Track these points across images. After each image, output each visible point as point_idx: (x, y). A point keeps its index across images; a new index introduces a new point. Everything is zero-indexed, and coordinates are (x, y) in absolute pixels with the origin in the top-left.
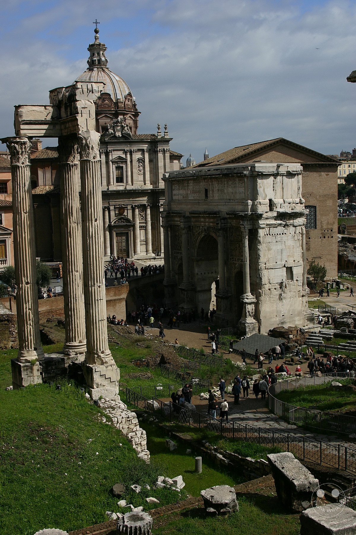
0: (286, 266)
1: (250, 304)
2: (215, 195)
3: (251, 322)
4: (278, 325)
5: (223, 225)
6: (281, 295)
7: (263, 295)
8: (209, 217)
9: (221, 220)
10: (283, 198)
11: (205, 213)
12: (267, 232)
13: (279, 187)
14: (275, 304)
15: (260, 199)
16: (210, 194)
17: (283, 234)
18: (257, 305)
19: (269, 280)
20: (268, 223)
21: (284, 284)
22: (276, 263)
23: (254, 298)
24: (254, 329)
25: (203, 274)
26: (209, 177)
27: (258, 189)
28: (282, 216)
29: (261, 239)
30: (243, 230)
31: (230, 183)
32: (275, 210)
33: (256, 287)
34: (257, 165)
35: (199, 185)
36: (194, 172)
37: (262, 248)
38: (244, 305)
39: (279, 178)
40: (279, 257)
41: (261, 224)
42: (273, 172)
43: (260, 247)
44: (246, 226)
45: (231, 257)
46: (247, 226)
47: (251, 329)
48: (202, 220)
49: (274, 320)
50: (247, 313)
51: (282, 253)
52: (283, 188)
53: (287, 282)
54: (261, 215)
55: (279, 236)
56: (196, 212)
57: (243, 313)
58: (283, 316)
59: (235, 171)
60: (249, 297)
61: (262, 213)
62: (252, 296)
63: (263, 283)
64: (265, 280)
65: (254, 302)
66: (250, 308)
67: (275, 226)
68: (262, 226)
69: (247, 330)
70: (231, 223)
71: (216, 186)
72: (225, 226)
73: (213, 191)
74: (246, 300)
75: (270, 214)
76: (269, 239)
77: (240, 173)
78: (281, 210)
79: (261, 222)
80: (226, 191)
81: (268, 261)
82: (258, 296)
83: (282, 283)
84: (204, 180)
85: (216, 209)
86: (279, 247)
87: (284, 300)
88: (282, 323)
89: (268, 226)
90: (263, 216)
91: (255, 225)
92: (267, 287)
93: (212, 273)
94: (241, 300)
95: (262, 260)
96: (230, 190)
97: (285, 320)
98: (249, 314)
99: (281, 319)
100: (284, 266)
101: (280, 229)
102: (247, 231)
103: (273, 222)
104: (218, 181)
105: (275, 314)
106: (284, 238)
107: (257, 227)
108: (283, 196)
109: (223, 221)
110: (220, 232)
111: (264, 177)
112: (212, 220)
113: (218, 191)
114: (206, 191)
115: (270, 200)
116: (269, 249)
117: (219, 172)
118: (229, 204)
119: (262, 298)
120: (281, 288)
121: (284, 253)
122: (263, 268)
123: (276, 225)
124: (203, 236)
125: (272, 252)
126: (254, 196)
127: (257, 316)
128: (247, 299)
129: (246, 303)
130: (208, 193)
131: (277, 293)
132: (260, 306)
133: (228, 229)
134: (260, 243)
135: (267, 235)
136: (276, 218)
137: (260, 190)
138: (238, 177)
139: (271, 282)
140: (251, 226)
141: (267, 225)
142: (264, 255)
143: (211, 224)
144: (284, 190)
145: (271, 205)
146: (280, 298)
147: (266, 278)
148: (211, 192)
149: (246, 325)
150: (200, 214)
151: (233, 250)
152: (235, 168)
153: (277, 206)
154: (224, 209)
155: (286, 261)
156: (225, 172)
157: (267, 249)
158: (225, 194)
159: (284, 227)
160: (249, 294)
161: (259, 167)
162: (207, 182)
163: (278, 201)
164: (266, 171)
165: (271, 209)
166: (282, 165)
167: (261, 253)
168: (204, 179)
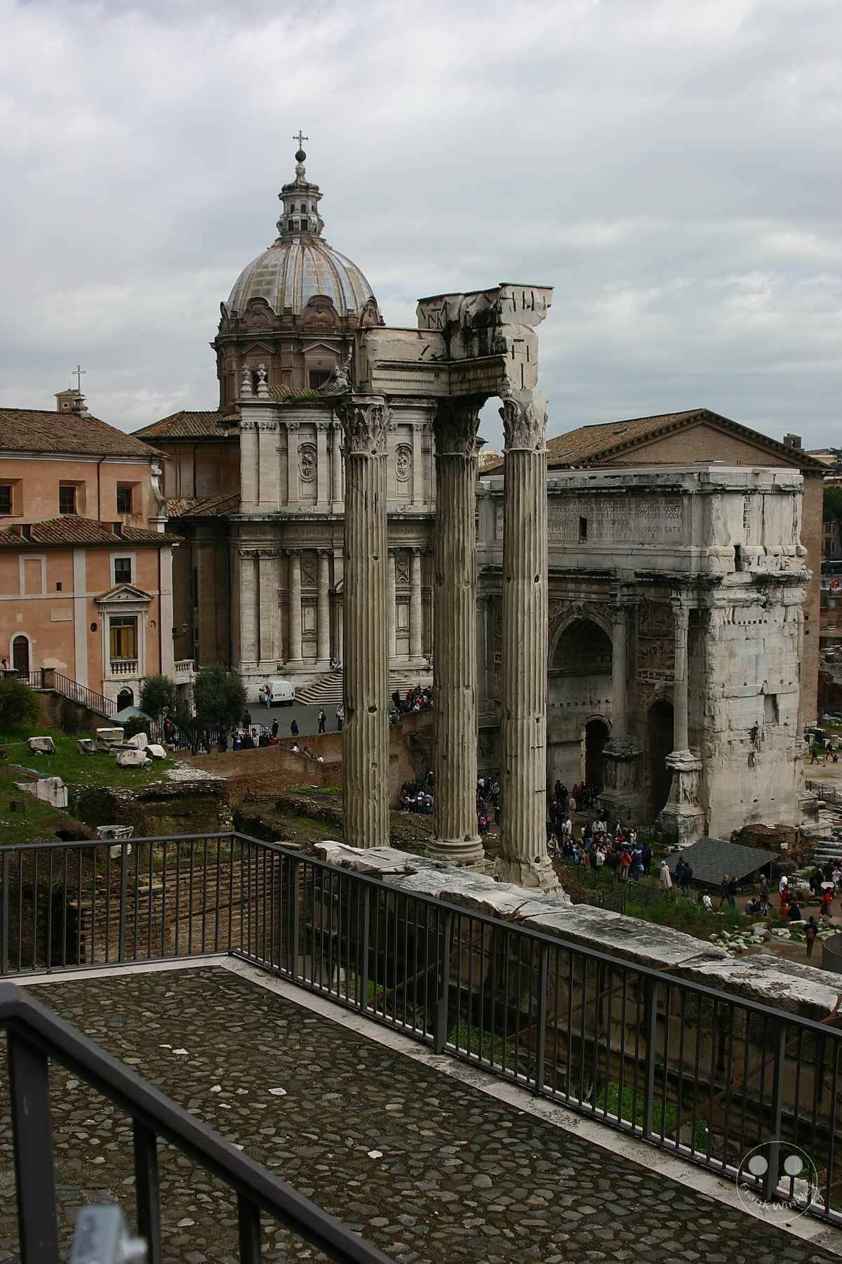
0: (766, 692)
1: (687, 772)
2: (604, 532)
3: (689, 813)
4: (745, 821)
5: (626, 598)
6: (752, 755)
7: (717, 754)
8: (589, 582)
9: (621, 587)
10: (762, 544)
11: (579, 571)
12: (728, 617)
13: (755, 519)
14: (740, 774)
15: (717, 546)
16: (593, 528)
17: (760, 622)
18: (702, 773)
19: (730, 721)
20: (732, 597)
21: (759, 731)
22: (745, 685)
23: (696, 761)
24: (695, 829)
25: (565, 706)
26: (594, 491)
27: (714, 522)
28: (761, 582)
29: (716, 632)
30: (678, 612)
31: (644, 506)
32: (746, 568)
33: (700, 737)
34: (711, 469)
35: (565, 510)
36: (556, 480)
37: (717, 651)
38: (674, 777)
39: (756, 499)
40: (751, 672)
41: (718, 599)
42: (747, 486)
43: (711, 648)
44: (686, 601)
45: (641, 670)
46: (685, 603)
47: (689, 829)
48: (571, 586)
49: (737, 809)
50: (682, 795)
51: (757, 664)
52: (763, 523)
53: (765, 728)
54: (719, 579)
55: (752, 626)
56: (559, 568)
57: (672, 792)
58: (755, 801)
59: (660, 482)
60: (683, 758)
61: (721, 574)
62: (691, 757)
63: (717, 728)
64: (721, 722)
65: (696, 771)
66: (687, 782)
67: (747, 604)
68: (719, 603)
69: (682, 831)
70: (643, 595)
71: (608, 511)
72: (629, 600)
73: (600, 522)
74: (680, 766)
75: (738, 578)
76: (732, 631)
77: (673, 486)
78: (760, 570)
79: (718, 594)
80: (632, 524)
81: (730, 680)
82: (706, 757)
83: (756, 729)
84: (579, 498)
85: (606, 564)
86: (752, 650)
87: (758, 767)
88: (754, 817)
89: (732, 604)
90: (724, 582)
91: (704, 600)
92: (725, 737)
93: (584, 703)
94: (669, 764)
95: (717, 677)
96: (644, 522)
97: (759, 810)
98: (685, 794)
99: (751, 807)
100: (762, 693)
101: (755, 612)
102: (687, 613)
103: (741, 595)
104: (615, 503)
105: (739, 797)
106: (762, 631)
107: (708, 604)
108: (763, 538)
109: (625, 590)
110: (619, 613)
111: (726, 496)
112: (595, 588)
113: (614, 524)
114: (583, 522)
115: (737, 547)
116: (732, 655)
117: (617, 483)
118: (641, 552)
119: (714, 761)
120: (753, 739)
121: (763, 665)
122: (718, 695)
123: (747, 601)
124: (570, 621)
125: (737, 660)
126: (706, 536)
127: (701, 797)
128: (683, 762)
129: (680, 771)
130: (588, 527)
131: (745, 751)
132: (709, 780)
133: (637, 608)
134: (714, 639)
135: (729, 622)
136: (747, 587)
137: (718, 525)
138: (665, 494)
139: (734, 726)
140: (696, 602)
141: (730, 601)
142: (722, 668)
143: (593, 596)
144: (766, 526)
145: (739, 559)
146: (751, 764)
147: (725, 717)
148: (595, 525)
149: (680, 819)
150: (568, 572)
151: (646, 654)
152: (658, 475)
153: (751, 560)
154: (628, 566)
155: (766, 681)
156: (634, 482)
157: (727, 654)
158: (631, 530)
159: (764, 606)
160: (687, 752)
161: (718, 474)
162: (586, 503)
163: (753, 549)
164: (731, 483)
165: (739, 568)
166: (765, 471)
167: (715, 663)
168: (580, 496)
